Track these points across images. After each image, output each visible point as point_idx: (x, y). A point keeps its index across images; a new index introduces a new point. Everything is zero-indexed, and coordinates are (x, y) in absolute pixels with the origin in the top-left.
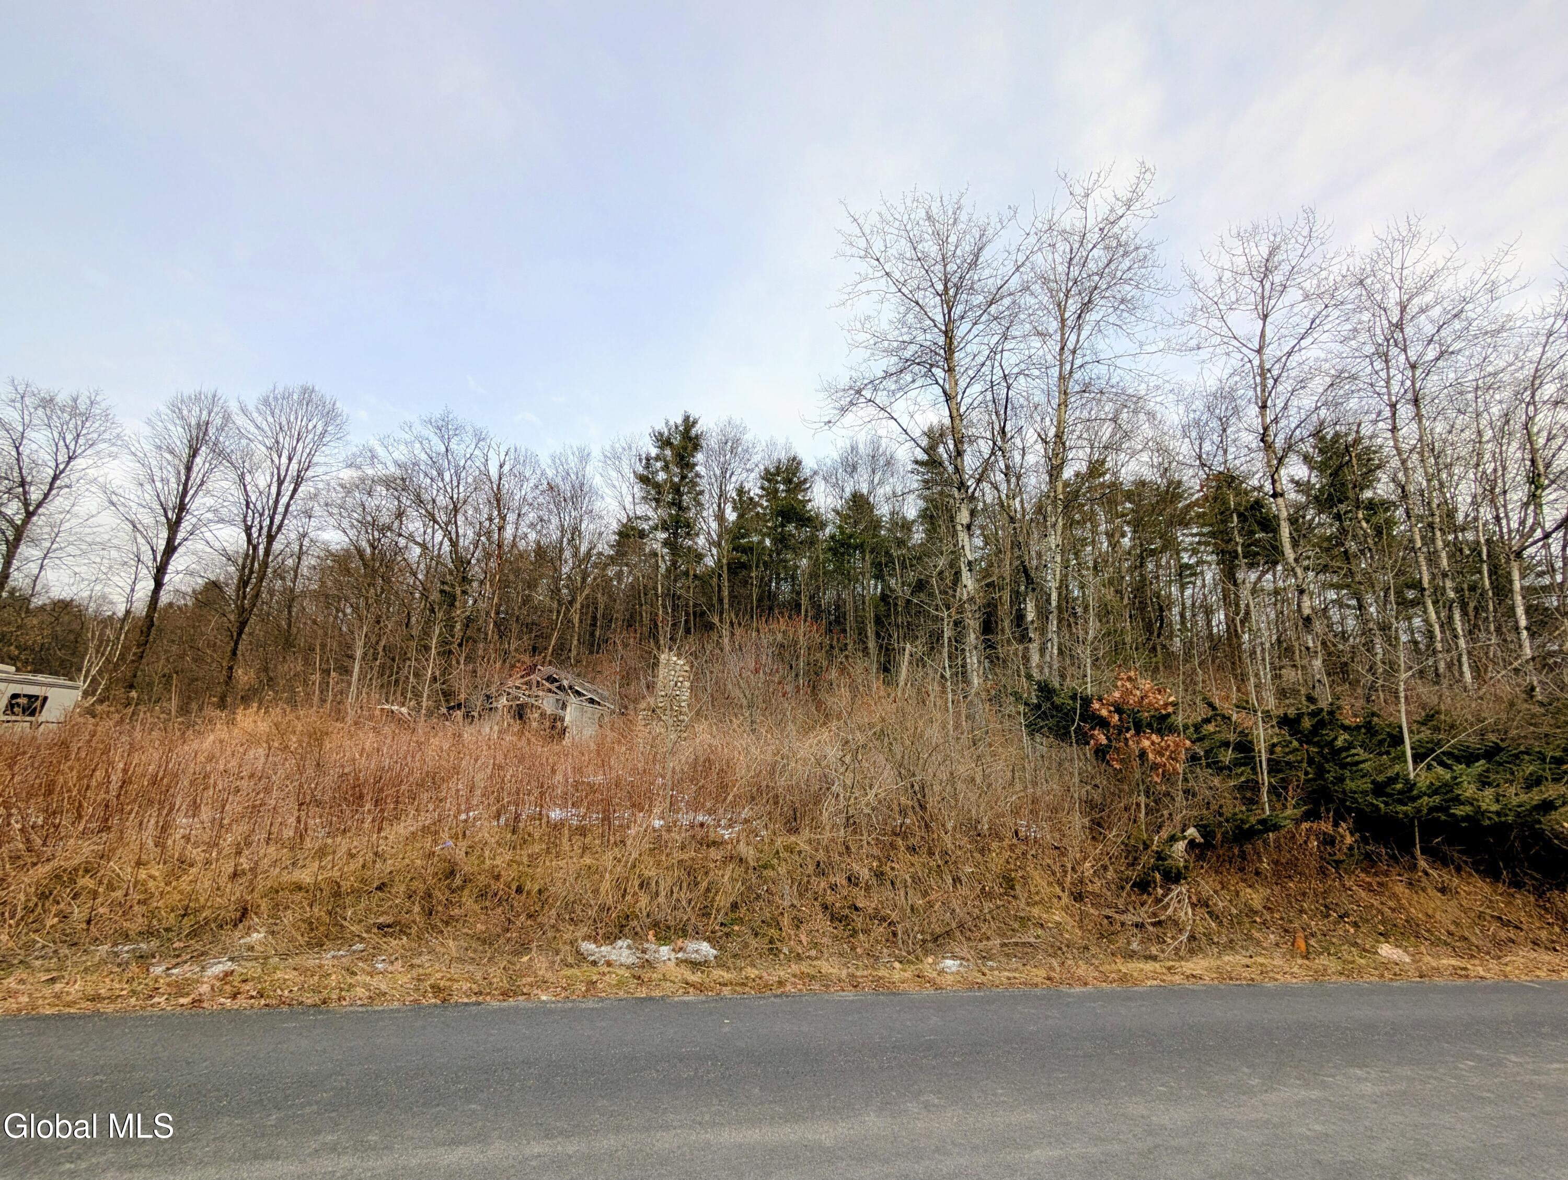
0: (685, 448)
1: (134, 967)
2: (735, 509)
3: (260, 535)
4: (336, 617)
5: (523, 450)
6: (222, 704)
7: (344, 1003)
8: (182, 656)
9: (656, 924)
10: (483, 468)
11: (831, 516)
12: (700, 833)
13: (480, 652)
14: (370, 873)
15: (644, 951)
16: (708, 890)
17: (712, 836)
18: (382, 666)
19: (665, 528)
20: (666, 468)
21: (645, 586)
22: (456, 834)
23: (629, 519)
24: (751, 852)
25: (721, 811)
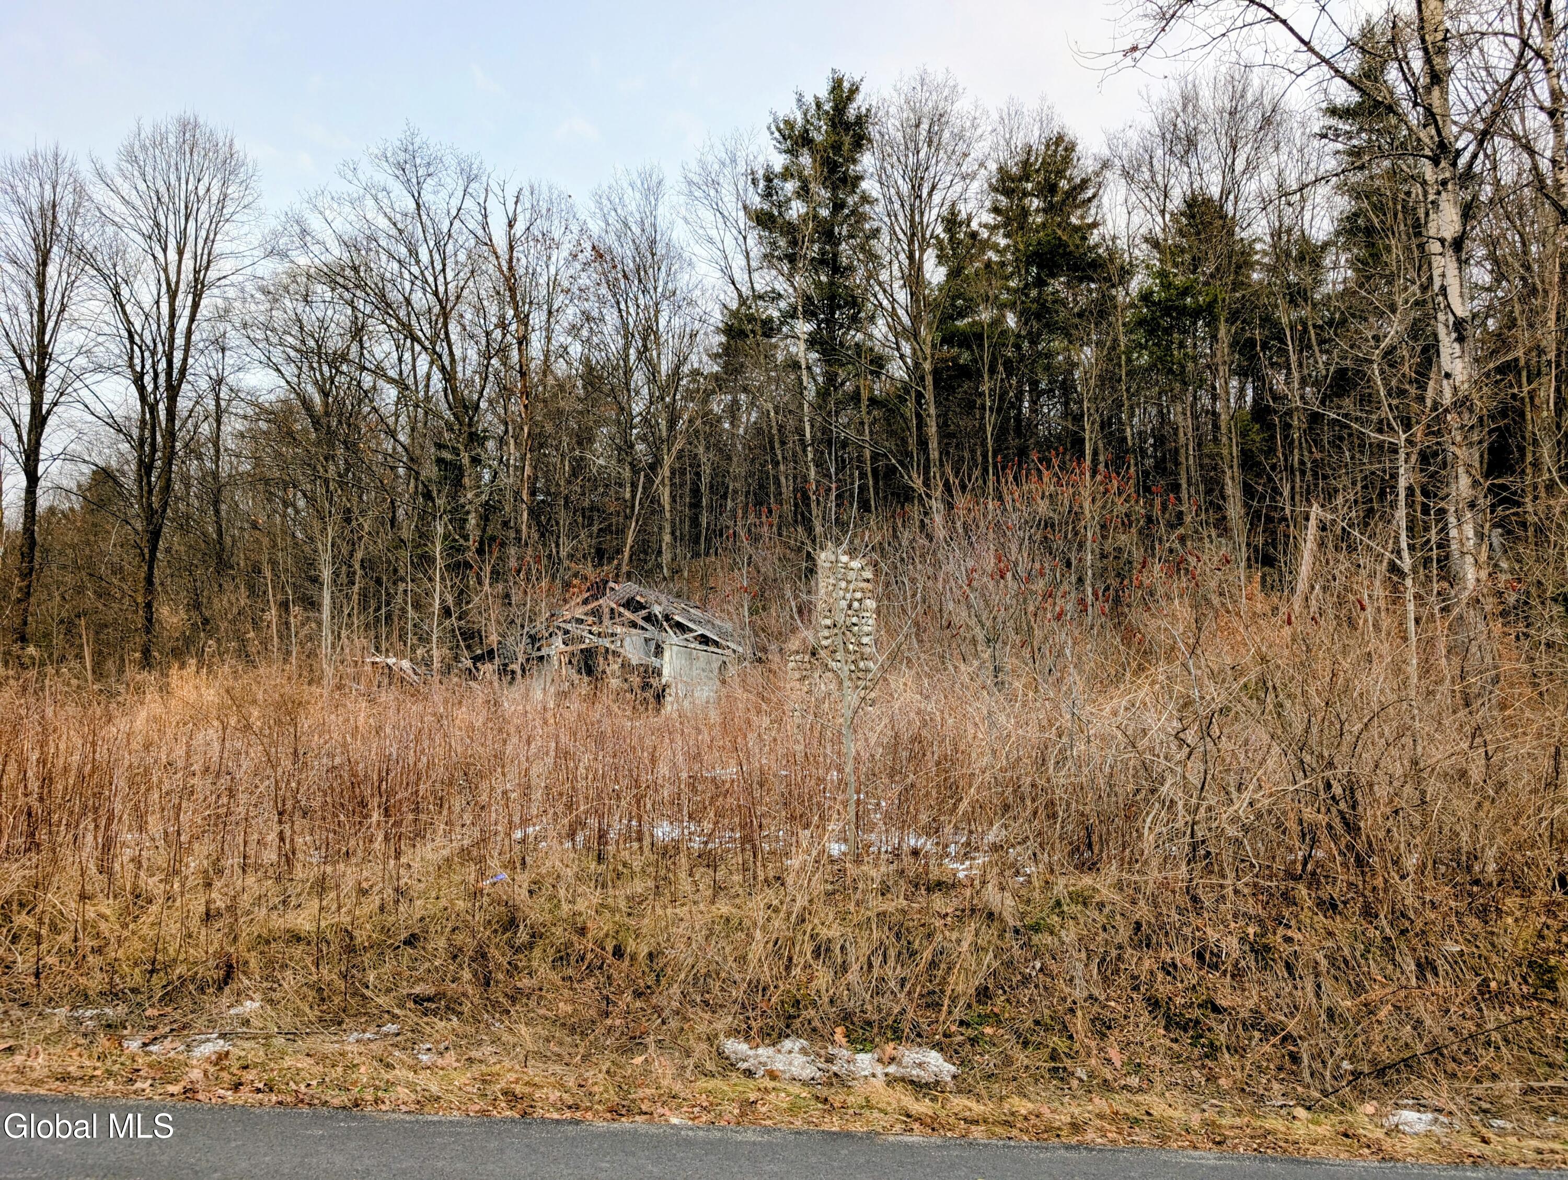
0: (837, 147)
1: (102, 1039)
2: (941, 259)
3: (156, 387)
4: (284, 516)
5: (545, 189)
6: (147, 662)
7: (383, 1107)
8: (80, 590)
9: (846, 1017)
10: (480, 233)
11: (1142, 251)
12: (912, 867)
13: (513, 563)
14: (392, 919)
15: (830, 1060)
16: (933, 964)
17: (935, 874)
18: (364, 595)
19: (810, 314)
20: (804, 192)
21: (781, 428)
22: (512, 862)
23: (743, 301)
24: (1009, 902)
25: (949, 829)
